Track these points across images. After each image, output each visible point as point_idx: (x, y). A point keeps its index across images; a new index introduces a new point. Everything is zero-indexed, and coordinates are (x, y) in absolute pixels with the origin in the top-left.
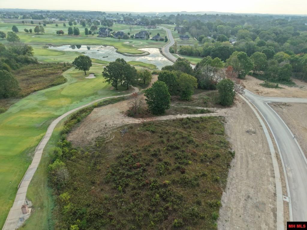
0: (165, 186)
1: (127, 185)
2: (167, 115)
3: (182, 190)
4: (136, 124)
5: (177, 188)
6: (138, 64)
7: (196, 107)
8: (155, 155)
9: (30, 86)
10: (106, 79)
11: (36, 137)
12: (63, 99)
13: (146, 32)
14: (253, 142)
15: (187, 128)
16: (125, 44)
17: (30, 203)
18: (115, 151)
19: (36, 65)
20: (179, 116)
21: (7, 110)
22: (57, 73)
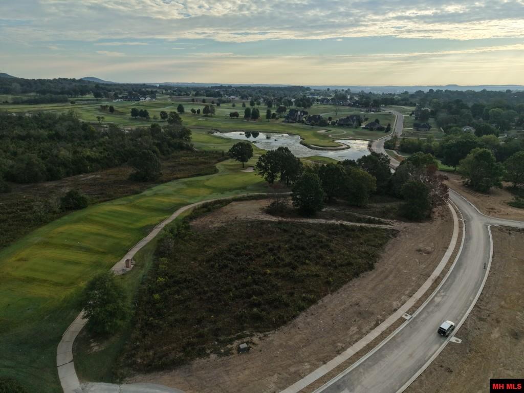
2: (317, 218)
10: (260, 172)
11: (159, 217)
12: (204, 189)
14: (416, 261)
19: (189, 152)
21: (141, 192)
22: (210, 163)
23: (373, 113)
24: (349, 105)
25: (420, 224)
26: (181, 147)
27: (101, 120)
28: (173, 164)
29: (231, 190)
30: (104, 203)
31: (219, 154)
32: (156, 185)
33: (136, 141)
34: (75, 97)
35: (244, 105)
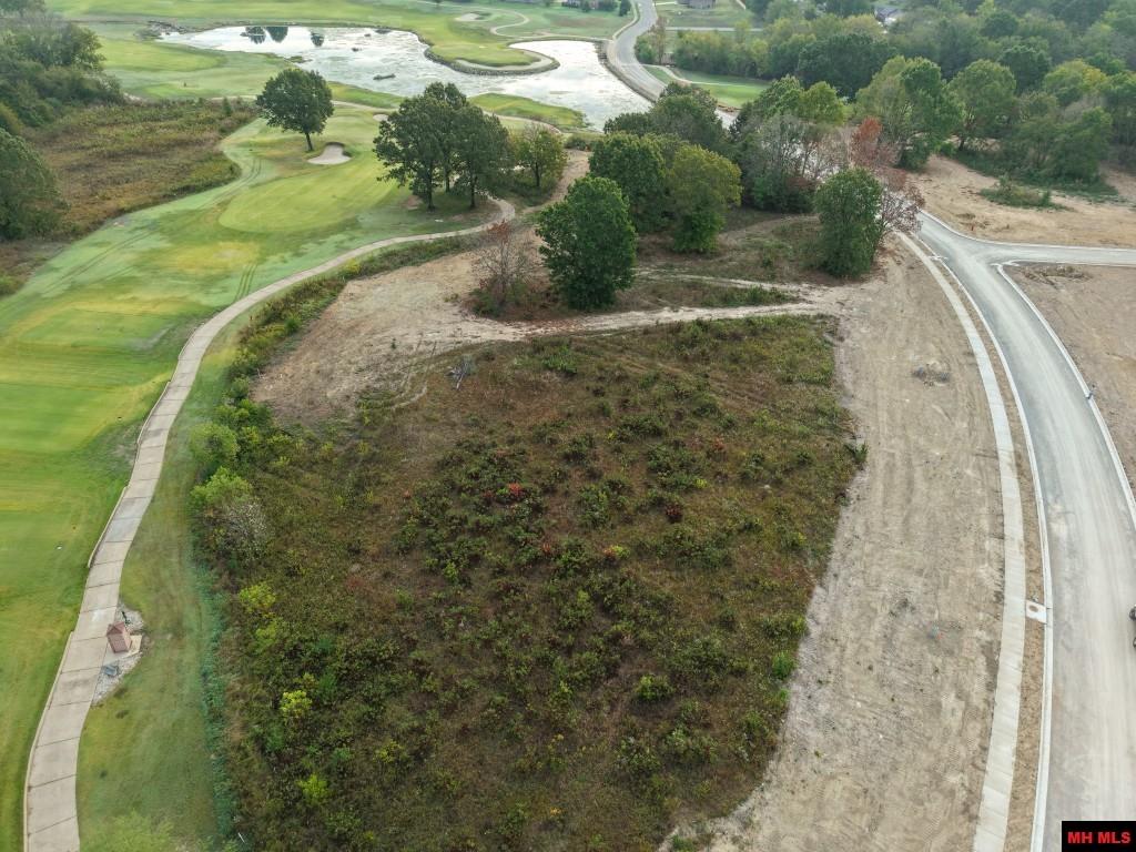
0: (610, 562)
1: (475, 560)
2: (621, 311)
4: (505, 343)
8: (574, 457)
9: (101, 192)
10: (390, 168)
11: (137, 388)
12: (230, 244)
15: (696, 359)
16: (460, 23)
18: (431, 442)
19: (114, 108)
28: (79, 157)
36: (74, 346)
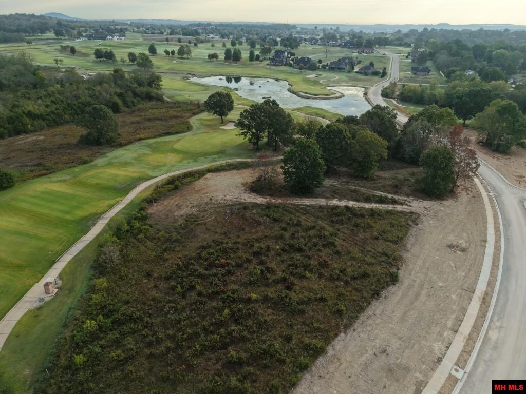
2: (314, 197)
3: (273, 313)
4: (256, 204)
5: (266, 310)
6: (314, 112)
7: (376, 192)
8: (257, 254)
9: (137, 132)
10: (242, 131)
11: (108, 201)
12: (172, 154)
13: (352, 59)
14: (450, 265)
15: (337, 222)
16: (308, 78)
17: (60, 283)
18: (205, 237)
19: (159, 103)
20: (335, 202)
21: (92, 161)
22: (182, 117)
23: (366, 55)
24: (340, 46)
25: (443, 202)
26: (149, 97)
27: (60, 62)
28: (138, 119)
29: (206, 155)
30: (39, 179)
31: (194, 105)
32: (113, 150)
33: (93, 90)
34: (33, 36)
35: (224, 46)
36: (97, 184)
